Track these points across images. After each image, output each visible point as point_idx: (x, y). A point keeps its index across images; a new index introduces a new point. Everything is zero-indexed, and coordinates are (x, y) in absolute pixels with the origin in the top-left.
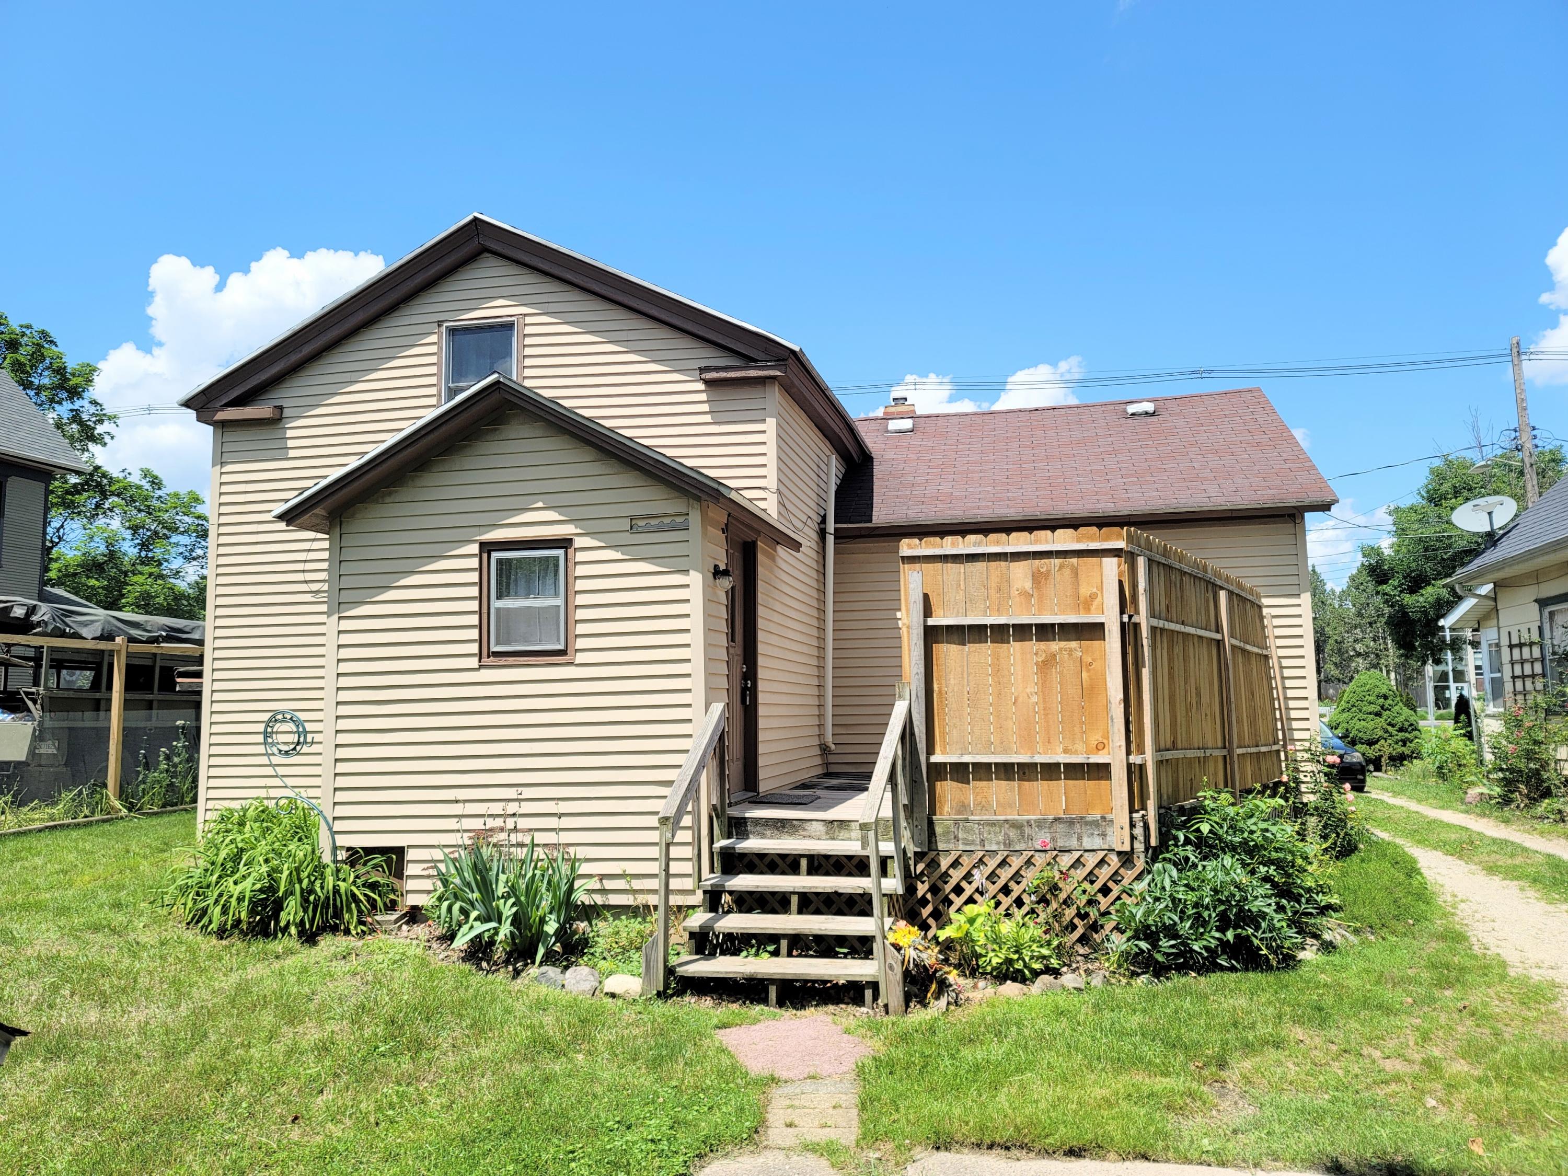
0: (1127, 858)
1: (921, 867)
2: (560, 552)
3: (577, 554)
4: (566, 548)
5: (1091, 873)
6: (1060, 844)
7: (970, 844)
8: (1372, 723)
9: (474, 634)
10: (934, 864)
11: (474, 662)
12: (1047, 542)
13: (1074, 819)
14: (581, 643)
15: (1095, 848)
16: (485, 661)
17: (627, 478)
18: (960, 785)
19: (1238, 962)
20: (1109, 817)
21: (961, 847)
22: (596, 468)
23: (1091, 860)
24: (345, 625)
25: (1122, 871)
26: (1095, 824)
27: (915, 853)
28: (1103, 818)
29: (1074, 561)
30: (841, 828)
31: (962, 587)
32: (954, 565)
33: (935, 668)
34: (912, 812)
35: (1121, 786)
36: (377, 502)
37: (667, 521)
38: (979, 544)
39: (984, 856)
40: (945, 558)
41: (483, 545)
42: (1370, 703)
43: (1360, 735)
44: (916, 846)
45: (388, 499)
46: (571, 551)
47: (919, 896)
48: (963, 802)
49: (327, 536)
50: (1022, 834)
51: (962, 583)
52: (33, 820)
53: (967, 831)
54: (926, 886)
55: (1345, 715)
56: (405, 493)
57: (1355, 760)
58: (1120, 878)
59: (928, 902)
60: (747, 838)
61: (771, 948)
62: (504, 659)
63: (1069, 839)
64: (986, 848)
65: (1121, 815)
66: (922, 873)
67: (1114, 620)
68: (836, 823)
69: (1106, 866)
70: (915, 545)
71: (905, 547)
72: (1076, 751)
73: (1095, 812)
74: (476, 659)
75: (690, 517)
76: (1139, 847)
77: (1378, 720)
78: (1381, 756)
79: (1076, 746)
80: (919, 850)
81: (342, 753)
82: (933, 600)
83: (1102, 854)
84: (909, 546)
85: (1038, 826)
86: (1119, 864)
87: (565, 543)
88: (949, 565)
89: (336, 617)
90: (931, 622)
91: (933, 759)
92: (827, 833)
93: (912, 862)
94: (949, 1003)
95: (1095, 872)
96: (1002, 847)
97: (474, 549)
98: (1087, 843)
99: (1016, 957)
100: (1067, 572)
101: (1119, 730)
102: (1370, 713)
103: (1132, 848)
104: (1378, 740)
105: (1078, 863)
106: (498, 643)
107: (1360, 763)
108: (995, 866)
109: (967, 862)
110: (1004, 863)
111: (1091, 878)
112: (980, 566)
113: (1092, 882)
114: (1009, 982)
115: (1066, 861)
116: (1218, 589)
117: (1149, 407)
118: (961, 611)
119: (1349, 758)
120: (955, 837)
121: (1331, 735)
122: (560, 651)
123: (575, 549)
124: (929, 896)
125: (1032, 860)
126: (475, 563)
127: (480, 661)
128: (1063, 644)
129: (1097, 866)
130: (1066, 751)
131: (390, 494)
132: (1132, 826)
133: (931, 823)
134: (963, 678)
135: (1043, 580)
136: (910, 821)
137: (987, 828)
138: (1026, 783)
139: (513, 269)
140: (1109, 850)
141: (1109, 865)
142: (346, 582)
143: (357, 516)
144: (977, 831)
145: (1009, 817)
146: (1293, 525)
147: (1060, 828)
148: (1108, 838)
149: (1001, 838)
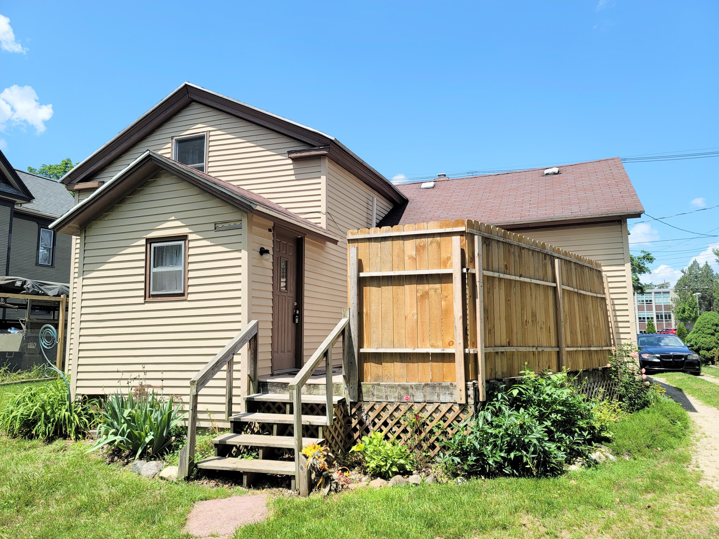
0: (464, 408)
1: (354, 410)
2: (182, 243)
3: (190, 243)
4: (185, 240)
5: (444, 416)
6: (428, 399)
7: (380, 398)
8: (709, 339)
9: (142, 286)
10: (360, 409)
11: (142, 300)
12: (424, 229)
13: (436, 384)
14: (191, 290)
15: (447, 402)
16: (148, 299)
17: (213, 203)
18: (376, 365)
19: (517, 471)
20: (454, 383)
21: (375, 400)
22: (200, 198)
23: (444, 408)
24: (86, 282)
25: (461, 415)
26: (447, 388)
27: (351, 403)
28: (451, 384)
29: (438, 239)
30: (314, 388)
31: (379, 255)
32: (375, 243)
33: (364, 300)
34: (349, 380)
35: (460, 366)
36: (101, 220)
37: (232, 224)
38: (388, 231)
39: (387, 405)
40: (370, 240)
41: (147, 240)
42: (709, 328)
43: (703, 345)
44: (351, 399)
45: (106, 218)
46: (187, 241)
47: (353, 427)
48: (378, 375)
49: (79, 237)
50: (408, 393)
51: (379, 253)
52: (19, 379)
53: (380, 391)
54: (357, 421)
55: (695, 335)
56: (114, 215)
57: (694, 358)
58: (460, 419)
59: (357, 430)
60: (268, 393)
61: (254, 454)
62: (156, 298)
63: (432, 396)
64: (388, 401)
65: (460, 383)
66: (355, 413)
67: (458, 272)
68: (312, 385)
69: (453, 412)
70: (355, 233)
71: (350, 234)
72: (438, 346)
73: (447, 381)
74: (143, 298)
75: (242, 222)
76: (471, 401)
77: (713, 337)
78: (714, 357)
79: (438, 343)
80: (352, 401)
81: (82, 347)
82: (364, 263)
83: (450, 405)
84: (352, 234)
85: (416, 389)
86: (460, 411)
87: (184, 238)
88: (373, 243)
89: (81, 278)
90: (362, 275)
91: (362, 350)
92: (307, 391)
93: (349, 408)
94: (330, 490)
95: (446, 415)
96: (397, 400)
97: (143, 242)
98: (443, 399)
99: (383, 464)
100: (434, 245)
101: (459, 334)
102: (709, 334)
103: (467, 402)
104: (713, 348)
105: (437, 410)
106: (154, 290)
107: (697, 360)
108: (392, 410)
109: (378, 407)
110: (397, 409)
111: (444, 419)
112: (388, 243)
113: (445, 421)
114: (379, 478)
115: (430, 408)
116: (554, 258)
117: (556, 170)
118: (378, 268)
119: (691, 357)
120: (372, 394)
121: (683, 345)
122: (181, 294)
123: (189, 240)
124: (358, 427)
125: (413, 408)
126: (143, 249)
127: (145, 299)
128: (431, 286)
129: (447, 412)
130: (432, 346)
131: (107, 215)
132: (467, 389)
133: (360, 386)
134: (379, 306)
135: (422, 250)
136: (348, 385)
137: (389, 389)
138: (411, 364)
139: (206, 109)
140: (454, 403)
141: (454, 412)
142: (87, 261)
143: (93, 227)
144: (384, 391)
145: (401, 383)
146: (620, 226)
147: (428, 389)
148: (454, 396)
149: (396, 395)
